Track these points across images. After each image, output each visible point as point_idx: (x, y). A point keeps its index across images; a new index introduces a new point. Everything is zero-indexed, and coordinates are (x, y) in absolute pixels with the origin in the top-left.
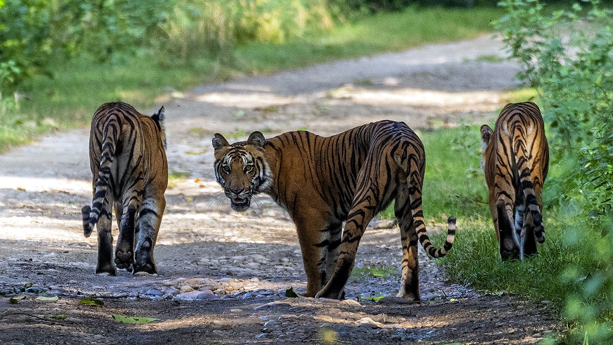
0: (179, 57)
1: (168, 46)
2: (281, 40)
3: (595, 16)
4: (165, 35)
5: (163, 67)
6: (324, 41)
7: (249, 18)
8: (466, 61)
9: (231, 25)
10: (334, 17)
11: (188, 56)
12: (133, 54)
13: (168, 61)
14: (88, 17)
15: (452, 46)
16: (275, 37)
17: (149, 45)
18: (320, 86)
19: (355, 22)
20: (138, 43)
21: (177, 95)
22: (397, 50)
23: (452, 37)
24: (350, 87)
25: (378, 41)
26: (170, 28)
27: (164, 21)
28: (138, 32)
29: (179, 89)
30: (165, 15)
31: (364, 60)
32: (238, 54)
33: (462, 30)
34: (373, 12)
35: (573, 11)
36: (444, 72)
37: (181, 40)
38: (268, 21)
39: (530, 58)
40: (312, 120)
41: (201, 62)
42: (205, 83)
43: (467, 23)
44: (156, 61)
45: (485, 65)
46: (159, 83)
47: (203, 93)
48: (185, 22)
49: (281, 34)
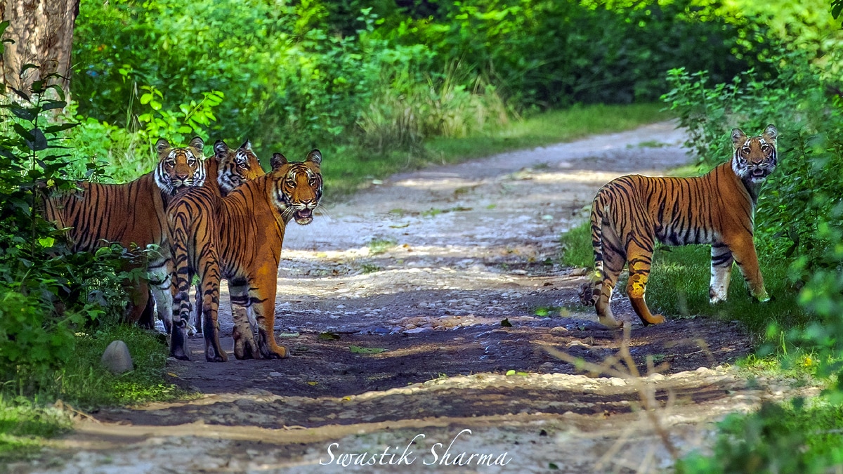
0: (376, 151)
1: (366, 141)
2: (464, 135)
3: (753, 87)
4: (363, 131)
5: (362, 159)
6: (502, 135)
7: (435, 116)
8: (629, 147)
9: (419, 122)
10: (510, 114)
11: (384, 150)
12: (334, 150)
13: (366, 154)
14: (292, 118)
15: (616, 136)
16: (458, 132)
17: (348, 143)
18: (503, 171)
19: (528, 117)
20: (338, 140)
21: (376, 182)
22: (567, 141)
23: (615, 129)
24: (530, 170)
25: (550, 134)
26: (366, 125)
27: (362, 119)
28: (337, 131)
29: (378, 177)
30: (361, 113)
31: (539, 149)
32: (427, 146)
33: (623, 122)
34: (543, 109)
35: (733, 83)
36: (610, 156)
37: (377, 135)
38: (452, 117)
39: (697, 127)
40: (499, 199)
41: (395, 154)
42: (399, 171)
43: (626, 116)
44: (356, 154)
45: (647, 149)
46: (360, 173)
47: (399, 180)
48: (379, 119)
49: (464, 129)
